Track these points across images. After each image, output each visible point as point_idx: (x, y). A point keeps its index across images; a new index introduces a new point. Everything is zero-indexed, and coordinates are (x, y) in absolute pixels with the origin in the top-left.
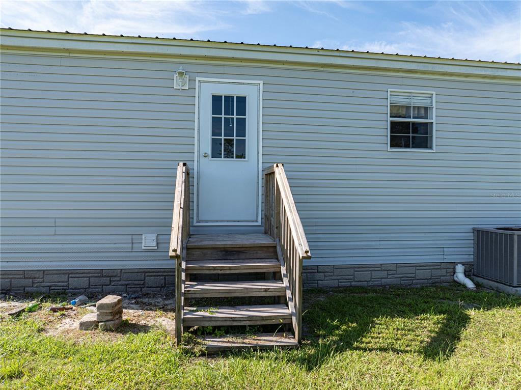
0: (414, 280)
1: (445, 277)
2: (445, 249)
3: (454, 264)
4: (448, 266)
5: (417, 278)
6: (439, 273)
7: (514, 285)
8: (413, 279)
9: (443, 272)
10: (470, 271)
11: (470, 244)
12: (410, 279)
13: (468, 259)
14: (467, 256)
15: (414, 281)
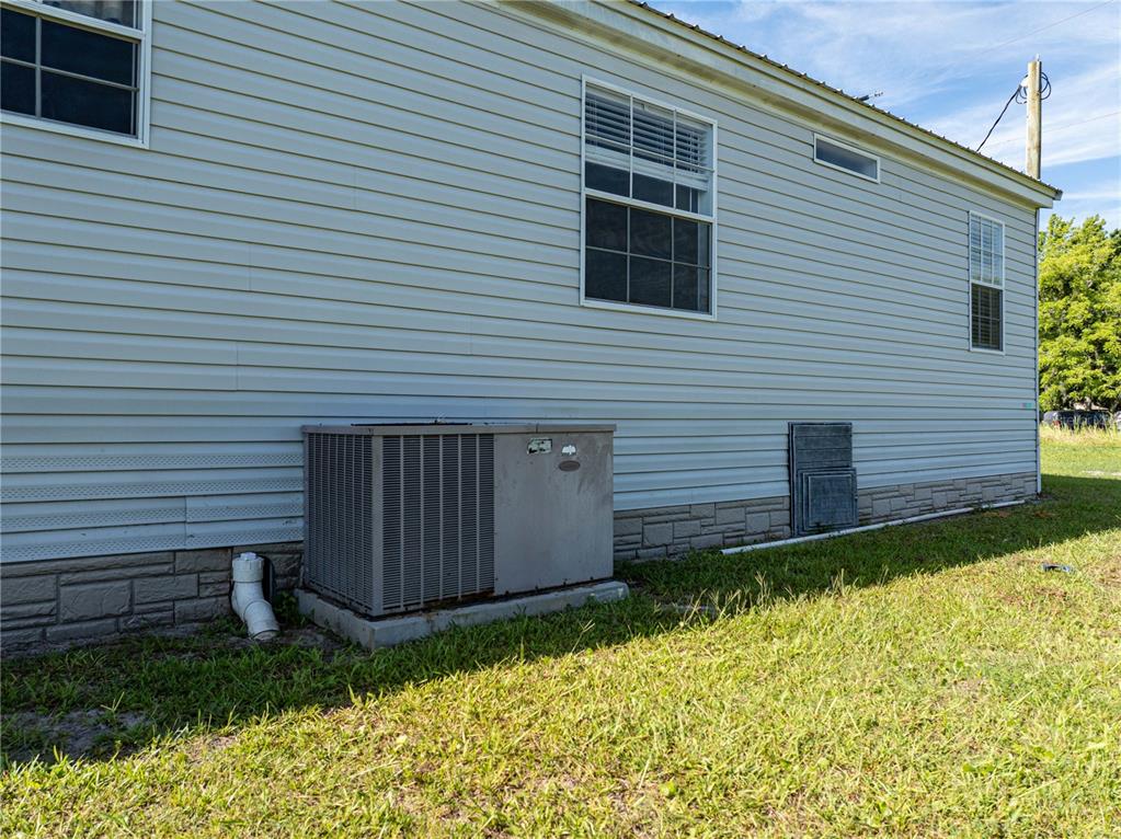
0: (48, 624)
1: (195, 603)
2: (190, 503)
3: (232, 552)
4: (206, 561)
5: (68, 615)
6: (167, 588)
7: (374, 613)
8: (45, 620)
9: (187, 584)
10: (295, 572)
11: (293, 480)
12: (32, 622)
13: (281, 532)
14: (280, 525)
15: (50, 630)
